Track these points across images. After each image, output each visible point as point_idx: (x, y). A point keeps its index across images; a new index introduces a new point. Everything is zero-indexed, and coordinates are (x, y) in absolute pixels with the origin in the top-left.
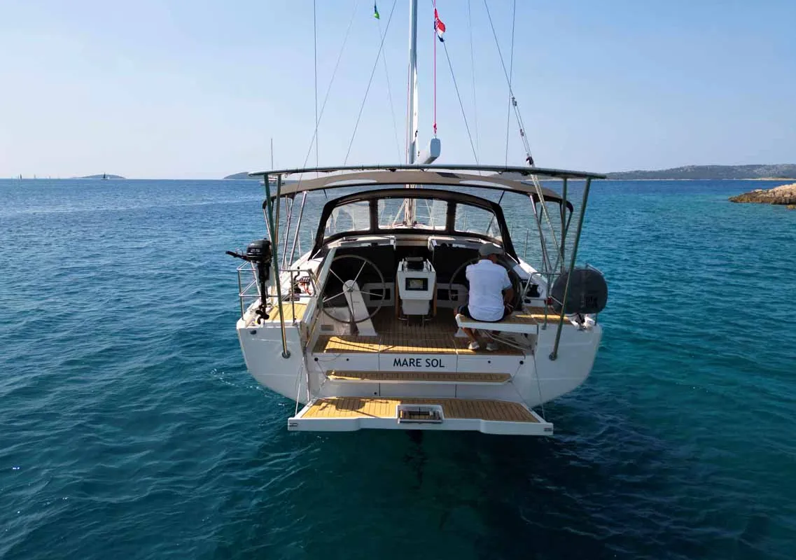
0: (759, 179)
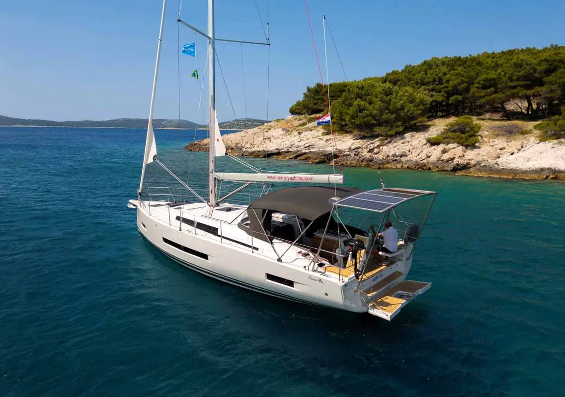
0: (166, 128)
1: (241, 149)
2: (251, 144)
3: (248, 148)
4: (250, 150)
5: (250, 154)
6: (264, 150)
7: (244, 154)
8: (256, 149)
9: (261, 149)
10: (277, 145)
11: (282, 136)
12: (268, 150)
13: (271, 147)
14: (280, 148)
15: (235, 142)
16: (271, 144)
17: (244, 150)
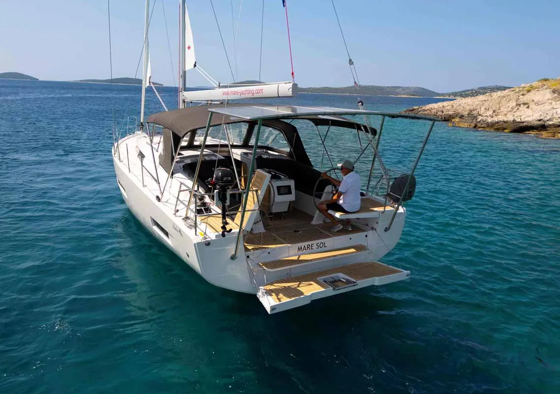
0: (399, 96)
1: (475, 117)
2: (494, 111)
3: (487, 116)
4: (490, 120)
5: (488, 126)
6: (514, 121)
7: (479, 125)
8: (501, 118)
9: (510, 118)
10: (541, 113)
11: (550, 101)
12: (523, 120)
13: (529, 116)
14: (546, 119)
15: (468, 108)
16: (529, 112)
17: (480, 118)
